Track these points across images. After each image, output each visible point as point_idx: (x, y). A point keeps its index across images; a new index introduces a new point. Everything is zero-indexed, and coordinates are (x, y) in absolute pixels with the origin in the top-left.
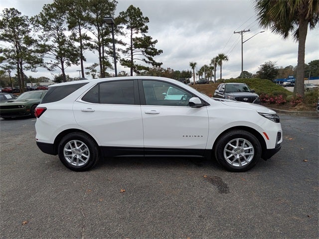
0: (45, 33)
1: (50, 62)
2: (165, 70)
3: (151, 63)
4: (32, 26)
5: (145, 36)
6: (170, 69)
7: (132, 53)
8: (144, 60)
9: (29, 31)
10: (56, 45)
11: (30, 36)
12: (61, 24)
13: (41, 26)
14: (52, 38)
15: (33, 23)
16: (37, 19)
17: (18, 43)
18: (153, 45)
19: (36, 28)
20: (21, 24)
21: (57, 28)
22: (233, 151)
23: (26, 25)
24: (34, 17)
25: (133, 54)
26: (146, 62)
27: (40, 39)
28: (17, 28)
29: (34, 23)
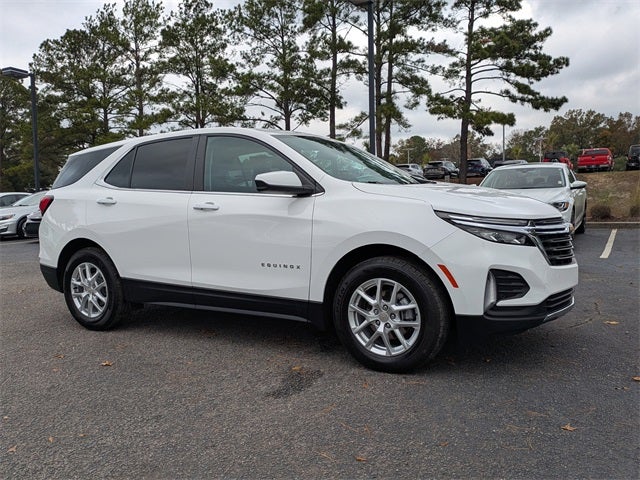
0: (254, 45)
1: (260, 116)
2: (610, 121)
3: (529, 101)
4: (229, 31)
5: (512, 20)
6: (628, 115)
7: (469, 75)
8: (507, 92)
9: (224, 46)
10: (278, 72)
11: (225, 57)
12: (291, 18)
13: (247, 30)
14: (269, 57)
15: (230, 25)
16: (240, 14)
17: (200, 75)
18: (538, 44)
19: (237, 34)
20: (209, 32)
21: (283, 29)
22: (372, 313)
23: (219, 32)
24: (233, 10)
25: (473, 78)
26: (514, 99)
27: (243, 62)
28: (202, 41)
29: (234, 24)
